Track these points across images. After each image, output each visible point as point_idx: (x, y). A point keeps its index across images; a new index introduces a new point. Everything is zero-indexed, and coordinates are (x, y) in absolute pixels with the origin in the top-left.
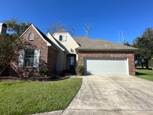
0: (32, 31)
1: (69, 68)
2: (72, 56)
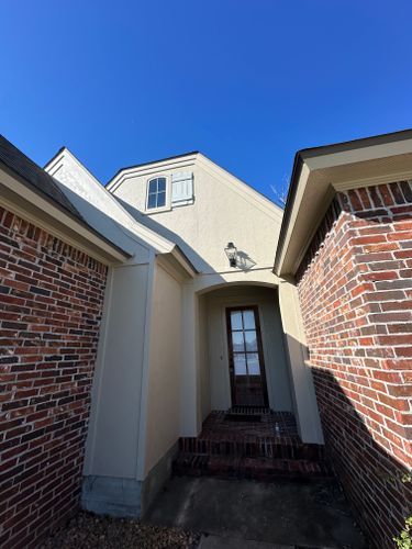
2: (242, 309)
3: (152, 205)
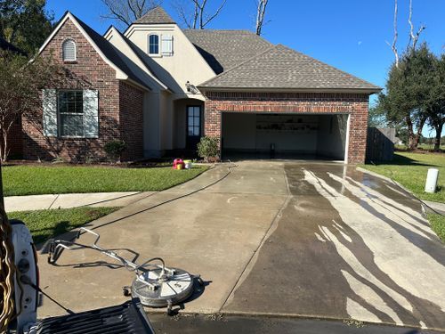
0: (69, 33)
1: (183, 144)
3: (151, 52)
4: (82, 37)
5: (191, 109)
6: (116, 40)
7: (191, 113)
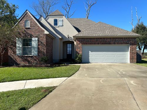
0: (27, 17)
3: (55, 25)
4: (32, 19)
5: (68, 45)
6: (43, 21)
7: (68, 46)
